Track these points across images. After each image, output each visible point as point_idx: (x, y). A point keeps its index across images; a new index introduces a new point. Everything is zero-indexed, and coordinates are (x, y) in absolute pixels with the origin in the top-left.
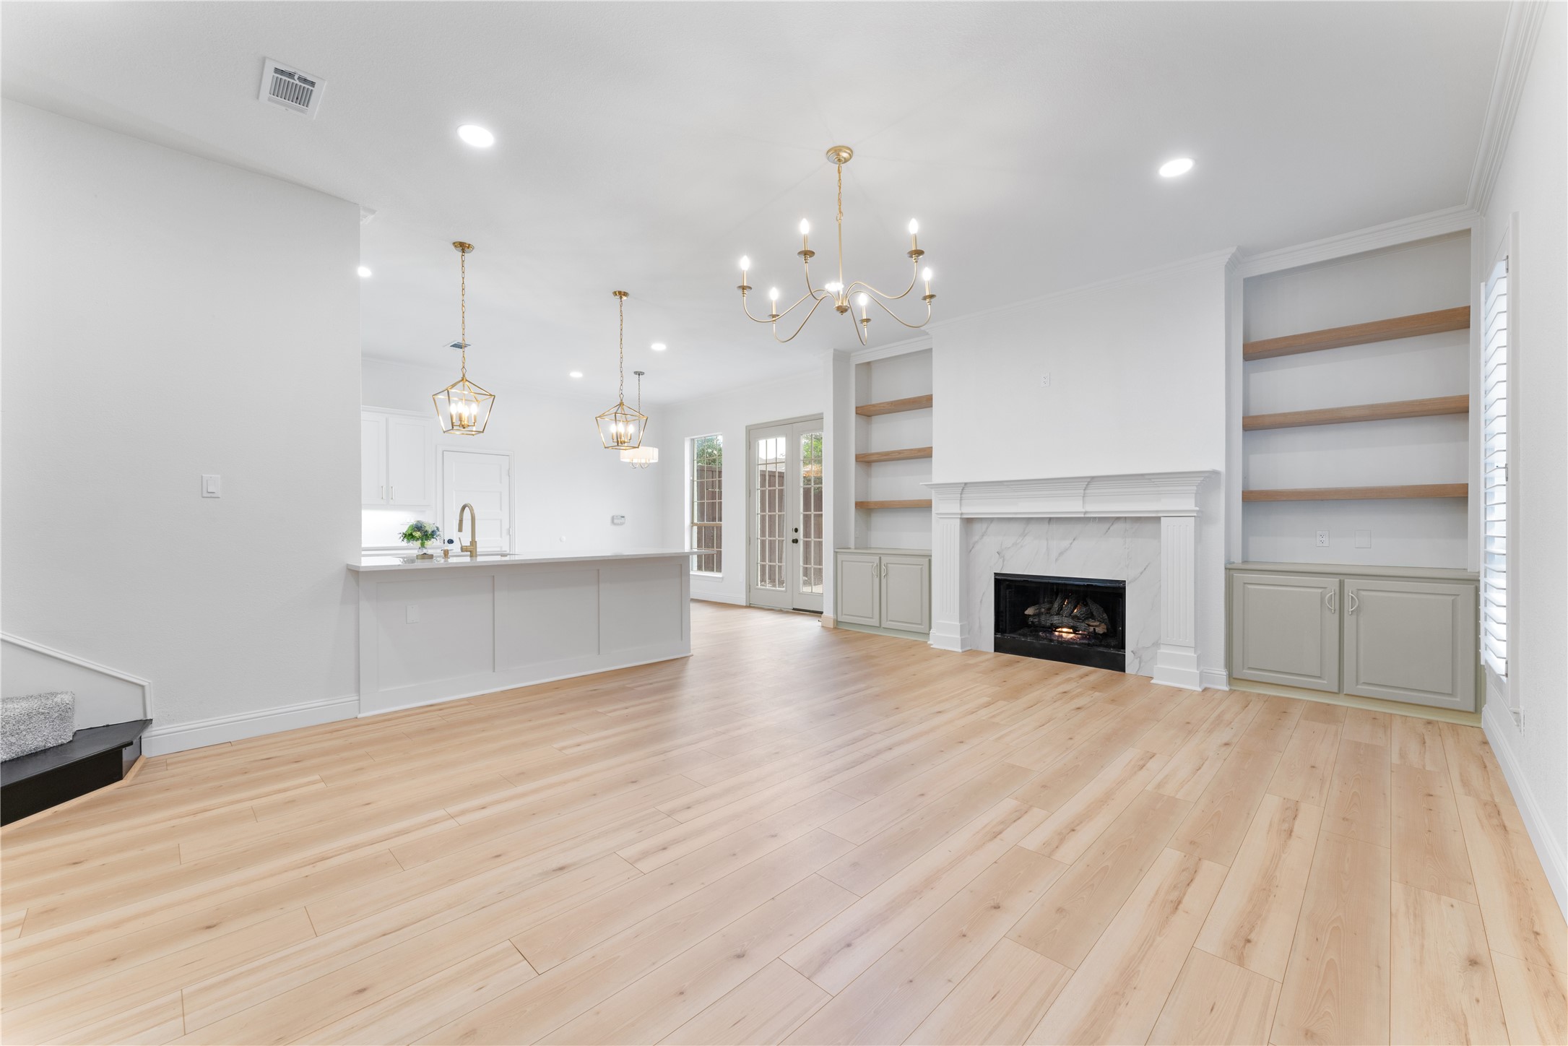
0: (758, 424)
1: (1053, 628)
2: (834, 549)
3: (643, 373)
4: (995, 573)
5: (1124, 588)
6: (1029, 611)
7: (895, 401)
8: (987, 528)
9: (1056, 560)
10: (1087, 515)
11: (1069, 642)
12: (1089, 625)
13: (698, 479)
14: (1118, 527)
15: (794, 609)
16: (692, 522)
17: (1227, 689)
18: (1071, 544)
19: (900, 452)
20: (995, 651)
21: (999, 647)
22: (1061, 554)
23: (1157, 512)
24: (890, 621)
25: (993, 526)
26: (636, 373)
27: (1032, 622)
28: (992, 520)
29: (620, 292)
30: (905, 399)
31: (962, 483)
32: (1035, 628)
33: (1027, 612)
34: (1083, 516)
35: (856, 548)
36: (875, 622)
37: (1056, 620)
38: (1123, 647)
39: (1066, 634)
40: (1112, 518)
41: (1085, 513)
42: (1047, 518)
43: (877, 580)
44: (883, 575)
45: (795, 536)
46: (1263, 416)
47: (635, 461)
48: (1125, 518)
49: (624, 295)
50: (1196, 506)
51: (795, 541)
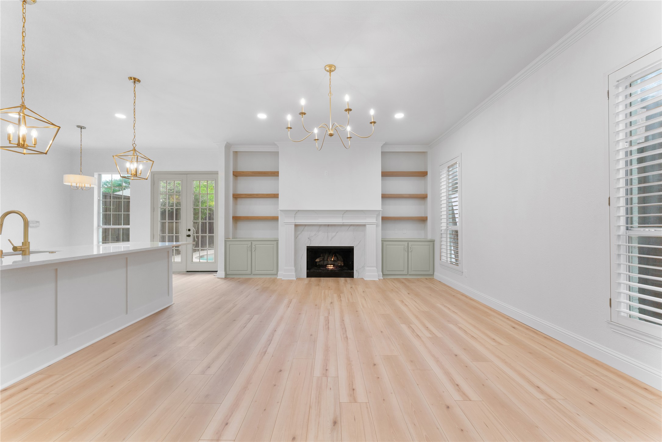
0: (160, 172)
1: (326, 265)
2: (225, 239)
3: (84, 128)
4: (307, 246)
5: (353, 249)
6: (317, 260)
7: (254, 172)
8: (304, 228)
9: (331, 240)
10: (344, 224)
11: (332, 270)
12: (339, 263)
13: (102, 199)
14: (352, 228)
15: (187, 272)
16: (99, 226)
17: (383, 278)
18: (336, 234)
19: (257, 195)
20: (307, 277)
21: (308, 276)
22: (332, 238)
23: (366, 223)
24: (257, 271)
25: (306, 228)
26: (78, 126)
27: (319, 264)
28: (306, 225)
29: (135, 79)
30: (260, 171)
31: (297, 210)
32: (320, 266)
33: (316, 261)
34: (342, 224)
35: (233, 238)
36: (249, 272)
37: (325, 263)
38: (353, 269)
39: (331, 267)
40: (350, 225)
41: (343, 223)
42: (327, 225)
43: (249, 253)
44: (253, 250)
45: (189, 233)
46: (386, 194)
47: (78, 185)
48: (354, 225)
49: (138, 81)
50: (376, 221)
51: (189, 236)
